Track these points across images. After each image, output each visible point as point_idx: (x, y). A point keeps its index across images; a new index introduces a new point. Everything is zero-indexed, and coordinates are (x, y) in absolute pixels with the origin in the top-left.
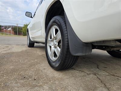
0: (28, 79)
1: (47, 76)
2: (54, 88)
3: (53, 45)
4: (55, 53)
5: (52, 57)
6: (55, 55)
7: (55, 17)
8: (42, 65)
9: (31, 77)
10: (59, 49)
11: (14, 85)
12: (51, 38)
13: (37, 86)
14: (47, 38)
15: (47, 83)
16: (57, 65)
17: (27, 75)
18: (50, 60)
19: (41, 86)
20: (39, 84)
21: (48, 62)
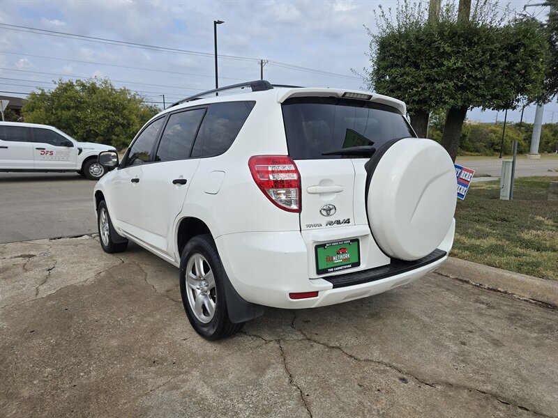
0: (162, 364)
1: (193, 354)
2: (208, 373)
3: (199, 289)
4: (204, 306)
5: (200, 314)
6: (205, 312)
7: (193, 239)
8: (177, 330)
9: (164, 359)
10: (213, 304)
11: (144, 376)
12: (194, 273)
13: (180, 373)
14: (185, 270)
15: (196, 367)
16: (212, 332)
17: (157, 356)
18: (195, 319)
19: (186, 373)
20: (184, 370)
21: (187, 318)
